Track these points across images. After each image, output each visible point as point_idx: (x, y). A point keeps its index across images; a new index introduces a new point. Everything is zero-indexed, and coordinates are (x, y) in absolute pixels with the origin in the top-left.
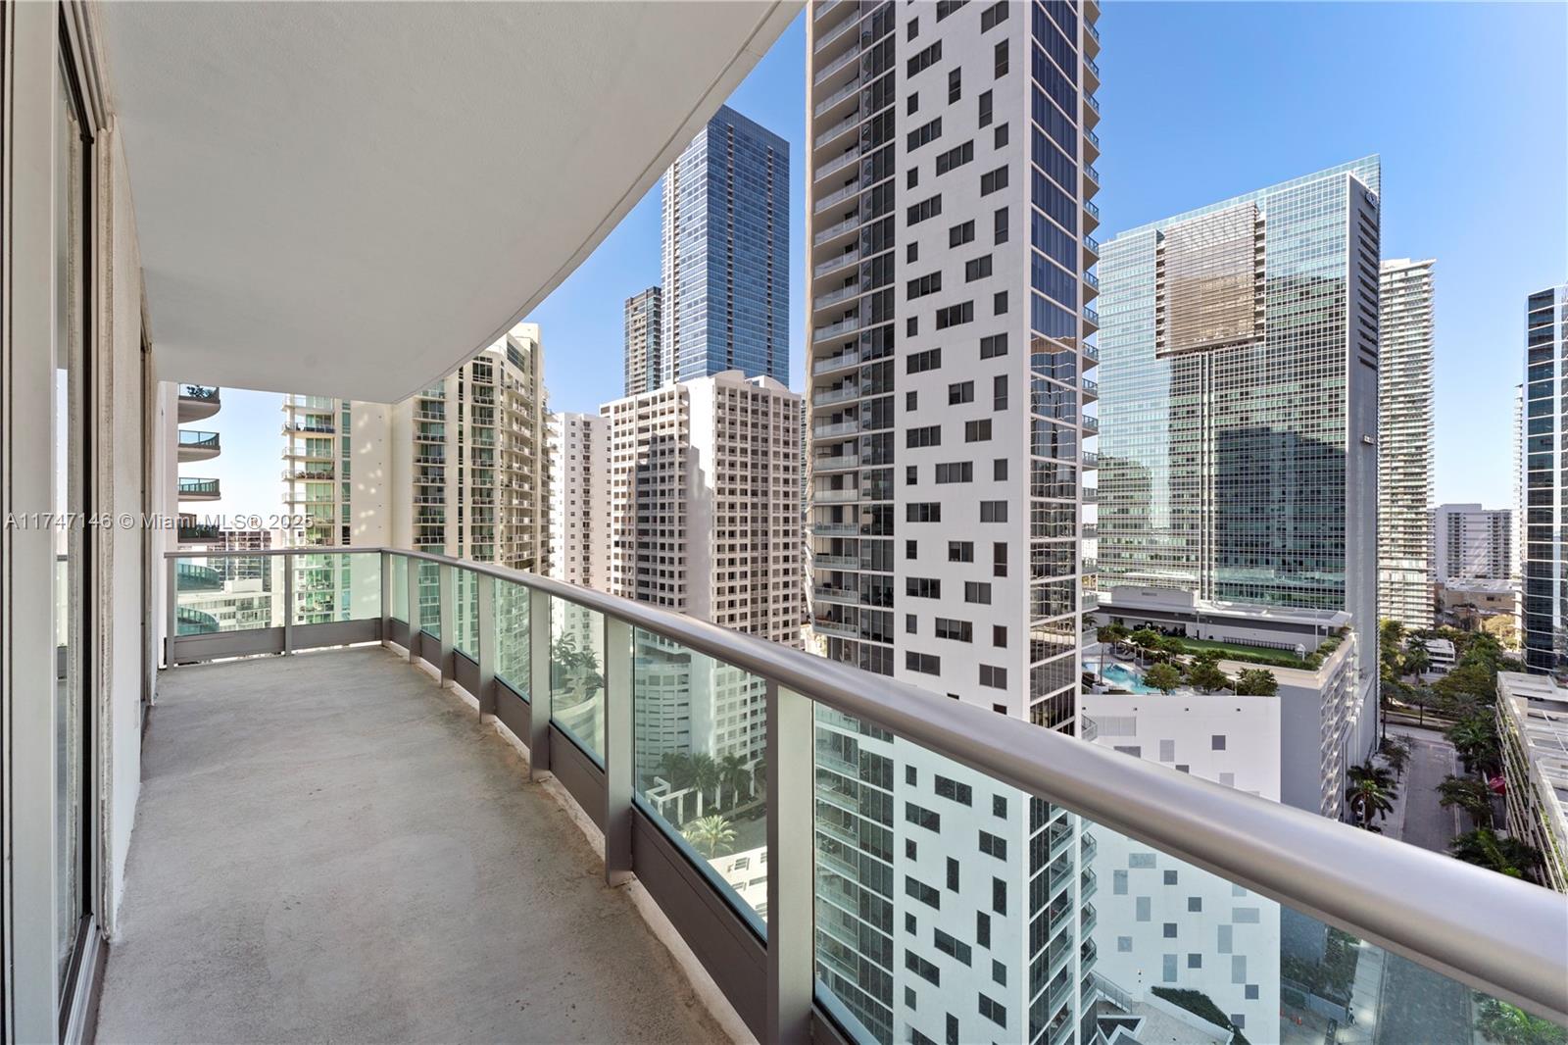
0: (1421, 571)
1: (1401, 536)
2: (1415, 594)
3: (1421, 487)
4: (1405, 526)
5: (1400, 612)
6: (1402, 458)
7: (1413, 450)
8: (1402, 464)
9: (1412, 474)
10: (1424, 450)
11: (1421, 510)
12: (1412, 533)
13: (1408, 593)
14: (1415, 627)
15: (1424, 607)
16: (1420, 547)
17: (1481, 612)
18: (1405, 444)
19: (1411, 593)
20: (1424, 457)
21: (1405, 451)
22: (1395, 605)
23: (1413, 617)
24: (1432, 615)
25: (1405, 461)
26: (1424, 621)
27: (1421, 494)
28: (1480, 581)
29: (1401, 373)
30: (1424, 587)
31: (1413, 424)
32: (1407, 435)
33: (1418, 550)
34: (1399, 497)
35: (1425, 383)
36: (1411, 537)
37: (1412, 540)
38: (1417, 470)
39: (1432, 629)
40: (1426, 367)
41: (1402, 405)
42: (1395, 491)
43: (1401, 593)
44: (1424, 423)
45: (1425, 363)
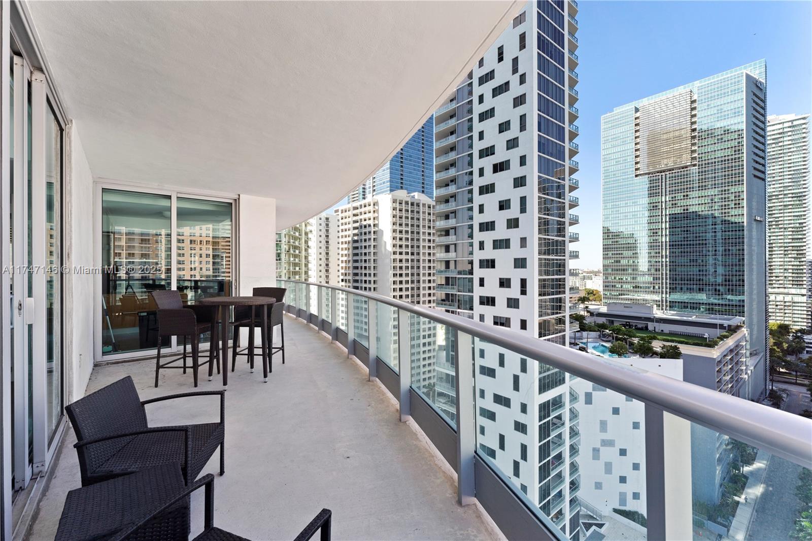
2: (800, 308)
4: (793, 269)
5: (790, 319)
7: (798, 225)
12: (797, 273)
13: (794, 308)
14: (798, 328)
15: (805, 316)
19: (797, 308)
20: (804, 229)
22: (787, 315)
23: (798, 322)
27: (802, 250)
33: (801, 283)
34: (789, 252)
35: (804, 186)
36: (796, 275)
37: (797, 277)
42: (786, 249)
43: (791, 308)
45: (805, 175)
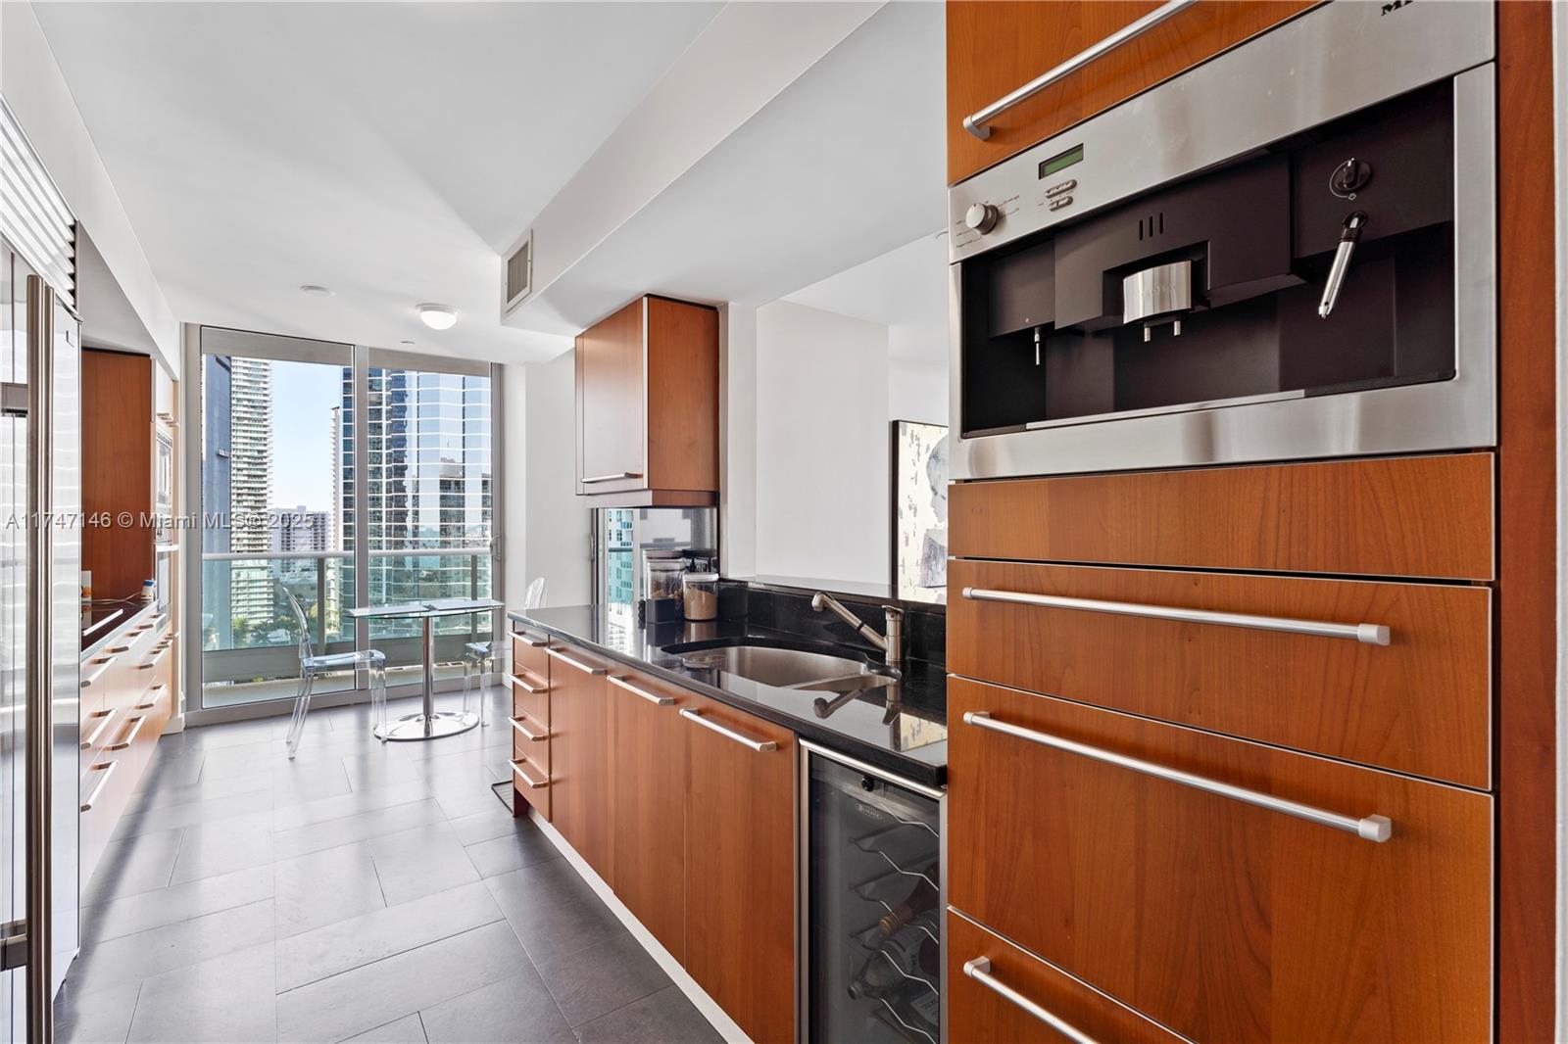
0: (263, 568)
1: (246, 535)
3: (262, 489)
6: (246, 460)
8: (246, 466)
9: (255, 476)
10: (265, 454)
11: (262, 510)
16: (262, 545)
17: (308, 600)
18: (248, 447)
21: (249, 454)
24: (272, 609)
25: (249, 463)
26: (265, 615)
28: (306, 573)
29: (245, 378)
30: (265, 583)
31: (255, 429)
32: (251, 438)
38: (259, 473)
39: (272, 621)
40: (265, 376)
41: (246, 409)
44: (264, 429)
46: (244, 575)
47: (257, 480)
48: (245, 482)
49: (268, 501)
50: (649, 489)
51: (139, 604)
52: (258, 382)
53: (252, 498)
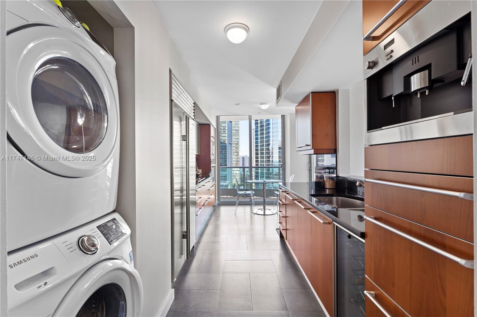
0: (239, 171)
1: (235, 162)
3: (238, 151)
6: (235, 144)
8: (235, 145)
9: (237, 148)
10: (239, 142)
11: (238, 156)
18: (235, 141)
21: (235, 142)
25: (236, 145)
29: (235, 124)
30: (239, 174)
32: (236, 139)
38: (238, 147)
40: (238, 123)
41: (235, 132)
44: (238, 136)
46: (235, 173)
47: (237, 149)
48: (235, 149)
49: (240, 154)
50: (312, 149)
51: (209, 176)
52: (237, 125)
53: (236, 153)
